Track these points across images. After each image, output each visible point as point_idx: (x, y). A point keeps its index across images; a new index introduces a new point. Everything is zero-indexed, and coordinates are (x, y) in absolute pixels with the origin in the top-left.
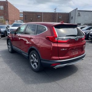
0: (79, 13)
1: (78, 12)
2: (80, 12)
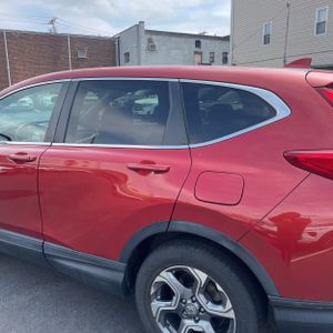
0: (150, 41)
1: (148, 36)
2: (154, 37)
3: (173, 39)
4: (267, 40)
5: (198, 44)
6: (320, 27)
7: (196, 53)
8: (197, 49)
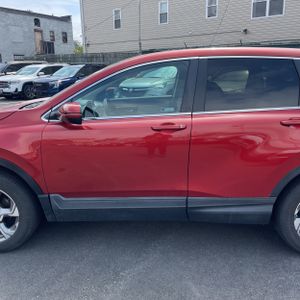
3: (11, 15)
4: (118, 24)
5: (37, 22)
6: (163, 17)
7: (35, 30)
8: (36, 27)
